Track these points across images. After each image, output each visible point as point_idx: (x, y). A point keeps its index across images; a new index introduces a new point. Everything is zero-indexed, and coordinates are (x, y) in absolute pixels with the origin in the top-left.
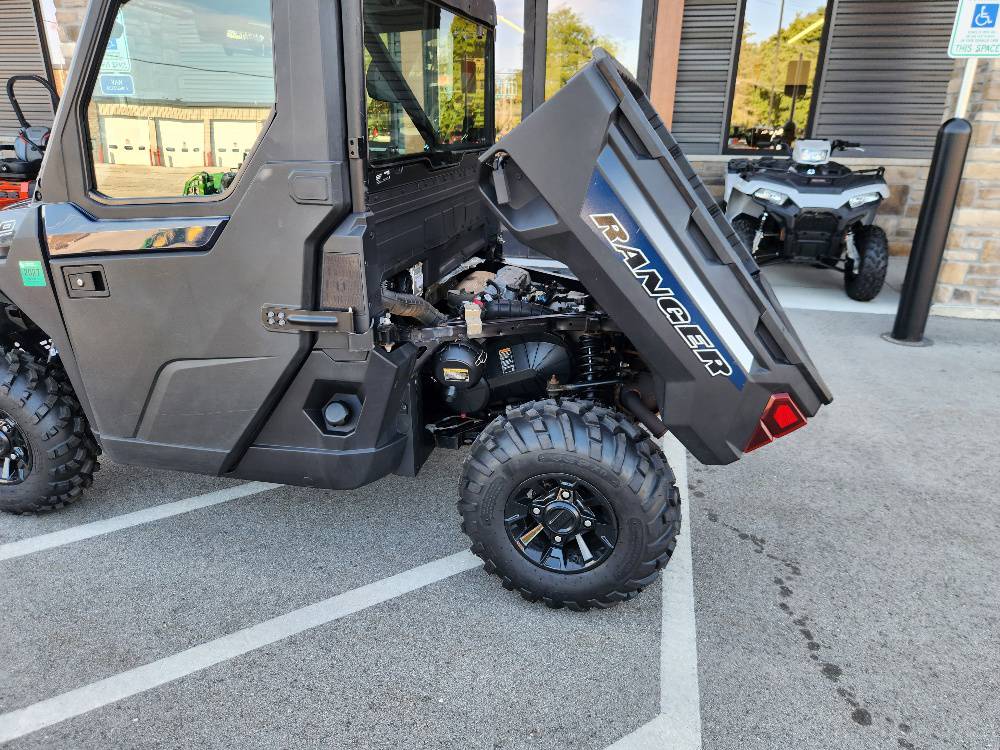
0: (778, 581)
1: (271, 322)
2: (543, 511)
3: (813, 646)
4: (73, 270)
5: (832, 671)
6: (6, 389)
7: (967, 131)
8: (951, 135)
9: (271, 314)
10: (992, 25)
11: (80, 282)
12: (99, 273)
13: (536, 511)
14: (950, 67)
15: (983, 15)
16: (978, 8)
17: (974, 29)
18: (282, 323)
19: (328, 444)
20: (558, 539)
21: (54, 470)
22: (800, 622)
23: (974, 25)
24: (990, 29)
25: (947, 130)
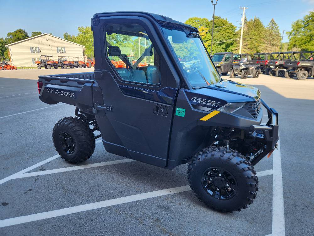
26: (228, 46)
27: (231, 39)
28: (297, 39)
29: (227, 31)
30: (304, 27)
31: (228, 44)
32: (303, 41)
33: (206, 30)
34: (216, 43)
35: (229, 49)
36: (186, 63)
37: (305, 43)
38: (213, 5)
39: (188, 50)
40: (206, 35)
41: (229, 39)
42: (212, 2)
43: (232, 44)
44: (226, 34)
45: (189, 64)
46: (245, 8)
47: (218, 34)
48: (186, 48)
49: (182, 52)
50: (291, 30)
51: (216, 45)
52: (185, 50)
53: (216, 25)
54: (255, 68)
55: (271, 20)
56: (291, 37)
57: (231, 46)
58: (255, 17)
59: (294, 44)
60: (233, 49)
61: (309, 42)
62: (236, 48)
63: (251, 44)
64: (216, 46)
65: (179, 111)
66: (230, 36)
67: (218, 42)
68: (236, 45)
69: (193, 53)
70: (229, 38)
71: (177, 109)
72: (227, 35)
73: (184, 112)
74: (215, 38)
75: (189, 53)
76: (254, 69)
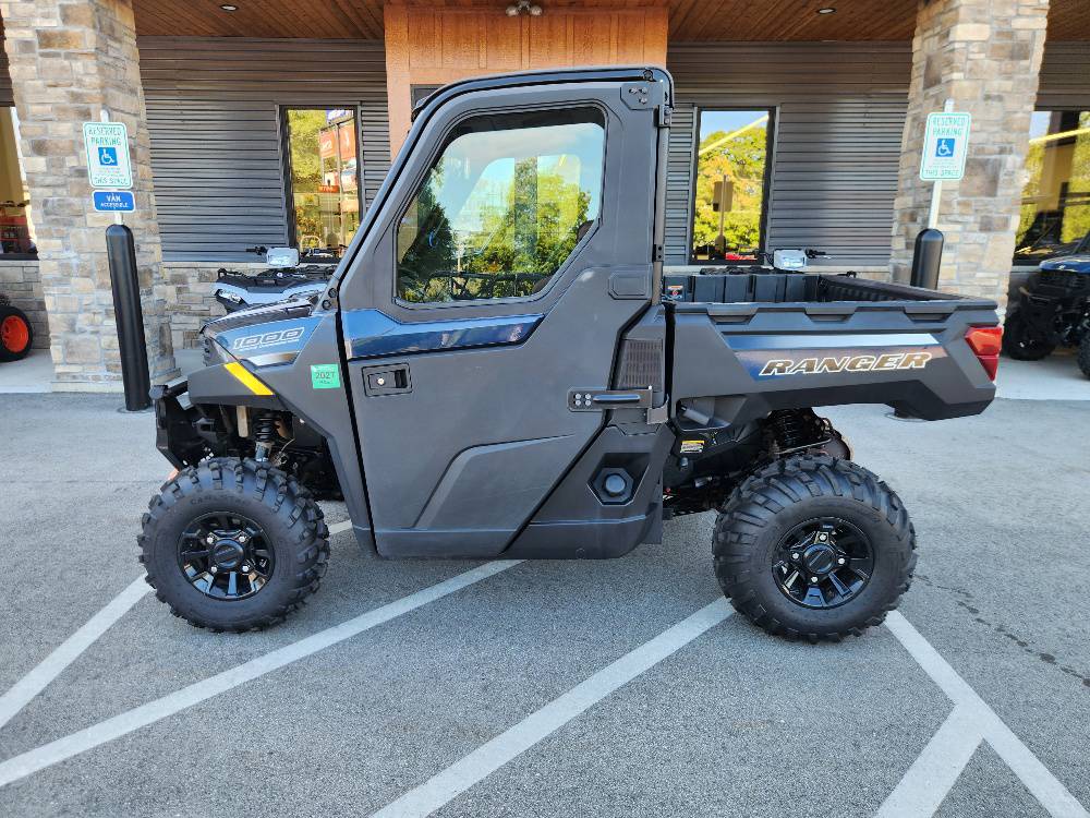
0: (961, 604)
1: (578, 403)
2: (801, 556)
3: (1022, 644)
4: (374, 371)
5: (1048, 658)
6: (260, 495)
7: (940, 239)
8: (926, 242)
9: (578, 396)
10: (951, 155)
11: (381, 381)
12: (403, 371)
13: (796, 556)
14: (894, 188)
15: (944, 147)
16: (940, 141)
17: (939, 158)
18: (588, 403)
19: (605, 515)
20: (815, 579)
21: (301, 575)
22: (1000, 630)
23: (938, 155)
24: (948, 158)
25: (923, 239)
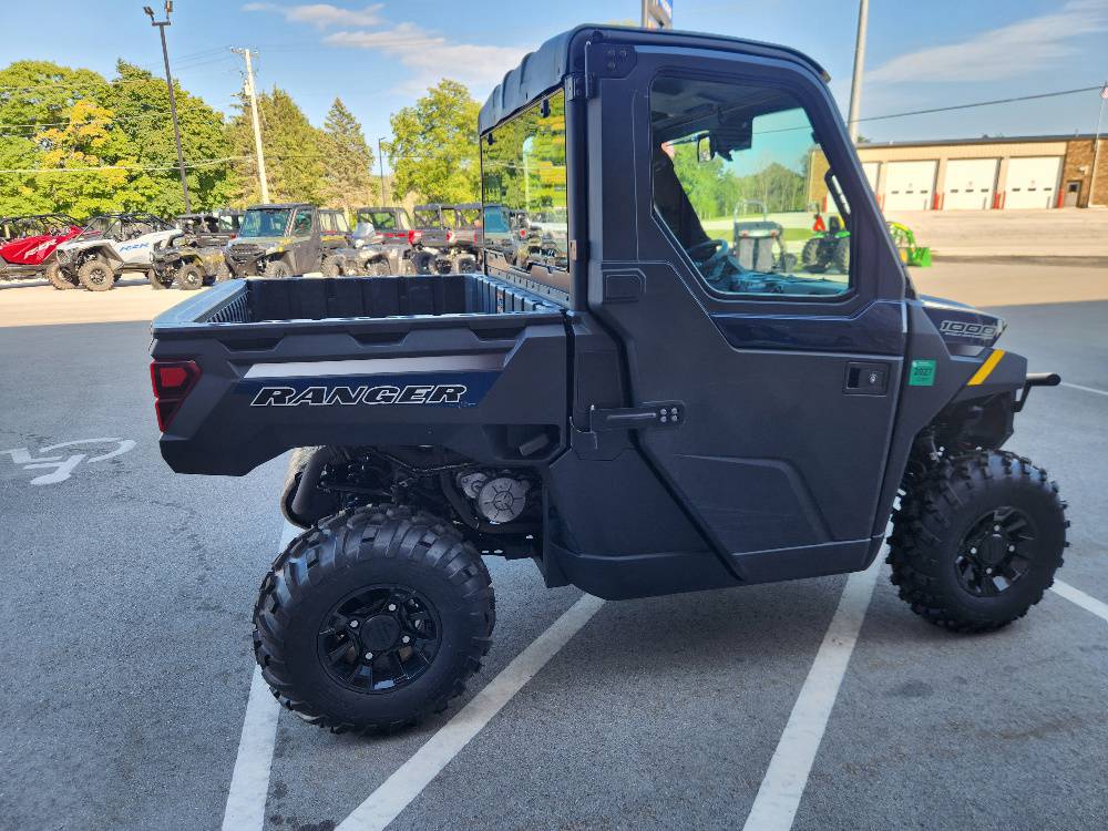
26: (207, 182)
27: (212, 156)
28: (412, 166)
29: (194, 127)
30: (423, 133)
31: (206, 173)
32: (430, 174)
33: (104, 117)
34: (160, 170)
35: (215, 192)
36: (121, 245)
37: (437, 180)
38: (154, 24)
39: (41, 191)
40: (107, 136)
41: (208, 157)
42: (149, 12)
43: (221, 175)
44: (191, 137)
45: (135, 247)
46: (248, 51)
47: (156, 136)
48: (31, 183)
49: (11, 201)
50: (391, 138)
51: (162, 177)
52: (28, 192)
53: (143, 101)
54: (402, 253)
55: (333, 102)
56: (396, 159)
57: (218, 183)
58: (275, 87)
59: (408, 180)
60: (227, 193)
61: (446, 177)
62: (240, 191)
63: (288, 178)
64: (163, 181)
65: (920, 371)
66: (207, 148)
67: (168, 165)
68: (237, 179)
69: (67, 206)
70: (204, 154)
71: (914, 364)
72: (195, 139)
73: (933, 371)
74: (150, 149)
75: (49, 203)
76: (401, 258)
